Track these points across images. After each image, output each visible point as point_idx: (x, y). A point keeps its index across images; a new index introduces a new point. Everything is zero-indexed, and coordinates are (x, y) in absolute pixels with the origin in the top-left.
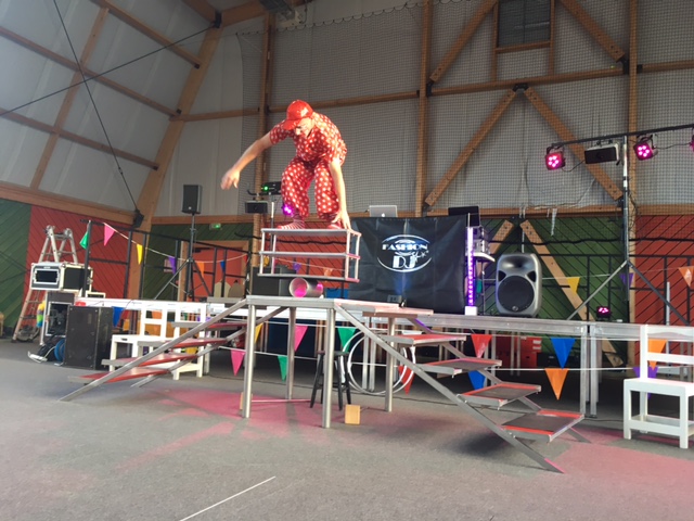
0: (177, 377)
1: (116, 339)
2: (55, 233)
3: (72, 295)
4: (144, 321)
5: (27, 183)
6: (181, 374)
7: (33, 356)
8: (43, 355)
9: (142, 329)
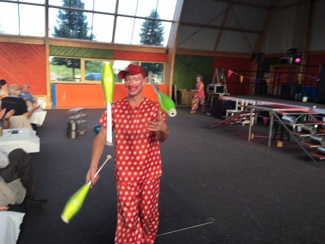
0: (243, 125)
1: (228, 111)
2: (218, 70)
3: (219, 95)
4: (237, 105)
5: (212, 49)
6: (245, 124)
7: (208, 114)
8: (210, 113)
9: (237, 108)
